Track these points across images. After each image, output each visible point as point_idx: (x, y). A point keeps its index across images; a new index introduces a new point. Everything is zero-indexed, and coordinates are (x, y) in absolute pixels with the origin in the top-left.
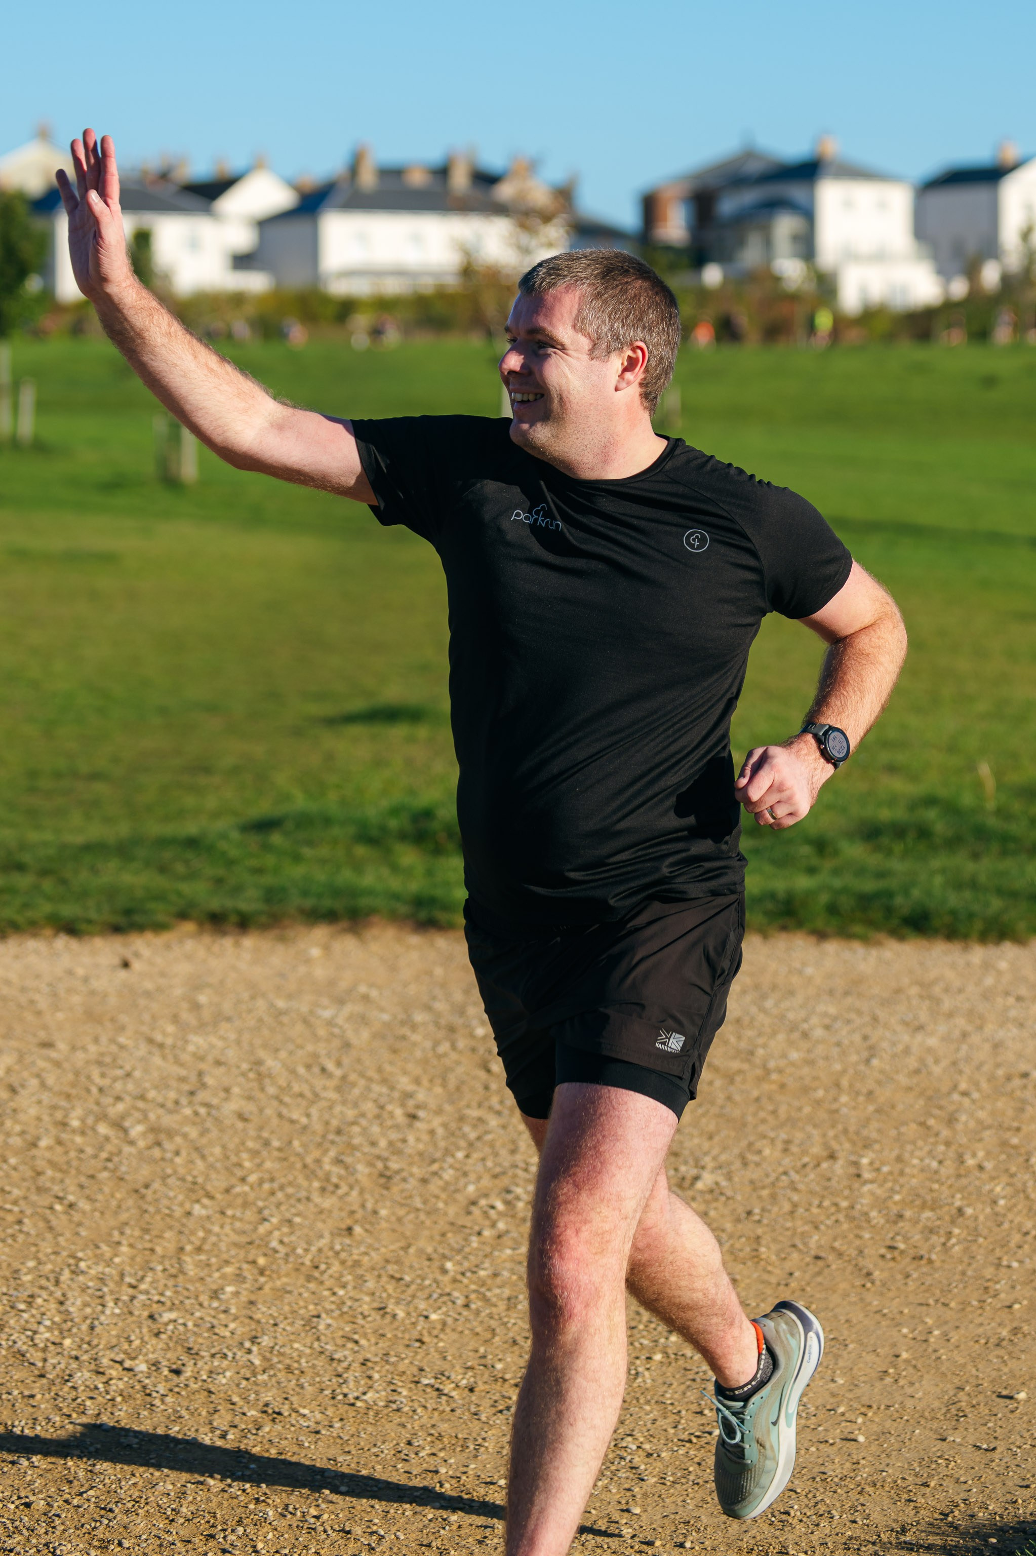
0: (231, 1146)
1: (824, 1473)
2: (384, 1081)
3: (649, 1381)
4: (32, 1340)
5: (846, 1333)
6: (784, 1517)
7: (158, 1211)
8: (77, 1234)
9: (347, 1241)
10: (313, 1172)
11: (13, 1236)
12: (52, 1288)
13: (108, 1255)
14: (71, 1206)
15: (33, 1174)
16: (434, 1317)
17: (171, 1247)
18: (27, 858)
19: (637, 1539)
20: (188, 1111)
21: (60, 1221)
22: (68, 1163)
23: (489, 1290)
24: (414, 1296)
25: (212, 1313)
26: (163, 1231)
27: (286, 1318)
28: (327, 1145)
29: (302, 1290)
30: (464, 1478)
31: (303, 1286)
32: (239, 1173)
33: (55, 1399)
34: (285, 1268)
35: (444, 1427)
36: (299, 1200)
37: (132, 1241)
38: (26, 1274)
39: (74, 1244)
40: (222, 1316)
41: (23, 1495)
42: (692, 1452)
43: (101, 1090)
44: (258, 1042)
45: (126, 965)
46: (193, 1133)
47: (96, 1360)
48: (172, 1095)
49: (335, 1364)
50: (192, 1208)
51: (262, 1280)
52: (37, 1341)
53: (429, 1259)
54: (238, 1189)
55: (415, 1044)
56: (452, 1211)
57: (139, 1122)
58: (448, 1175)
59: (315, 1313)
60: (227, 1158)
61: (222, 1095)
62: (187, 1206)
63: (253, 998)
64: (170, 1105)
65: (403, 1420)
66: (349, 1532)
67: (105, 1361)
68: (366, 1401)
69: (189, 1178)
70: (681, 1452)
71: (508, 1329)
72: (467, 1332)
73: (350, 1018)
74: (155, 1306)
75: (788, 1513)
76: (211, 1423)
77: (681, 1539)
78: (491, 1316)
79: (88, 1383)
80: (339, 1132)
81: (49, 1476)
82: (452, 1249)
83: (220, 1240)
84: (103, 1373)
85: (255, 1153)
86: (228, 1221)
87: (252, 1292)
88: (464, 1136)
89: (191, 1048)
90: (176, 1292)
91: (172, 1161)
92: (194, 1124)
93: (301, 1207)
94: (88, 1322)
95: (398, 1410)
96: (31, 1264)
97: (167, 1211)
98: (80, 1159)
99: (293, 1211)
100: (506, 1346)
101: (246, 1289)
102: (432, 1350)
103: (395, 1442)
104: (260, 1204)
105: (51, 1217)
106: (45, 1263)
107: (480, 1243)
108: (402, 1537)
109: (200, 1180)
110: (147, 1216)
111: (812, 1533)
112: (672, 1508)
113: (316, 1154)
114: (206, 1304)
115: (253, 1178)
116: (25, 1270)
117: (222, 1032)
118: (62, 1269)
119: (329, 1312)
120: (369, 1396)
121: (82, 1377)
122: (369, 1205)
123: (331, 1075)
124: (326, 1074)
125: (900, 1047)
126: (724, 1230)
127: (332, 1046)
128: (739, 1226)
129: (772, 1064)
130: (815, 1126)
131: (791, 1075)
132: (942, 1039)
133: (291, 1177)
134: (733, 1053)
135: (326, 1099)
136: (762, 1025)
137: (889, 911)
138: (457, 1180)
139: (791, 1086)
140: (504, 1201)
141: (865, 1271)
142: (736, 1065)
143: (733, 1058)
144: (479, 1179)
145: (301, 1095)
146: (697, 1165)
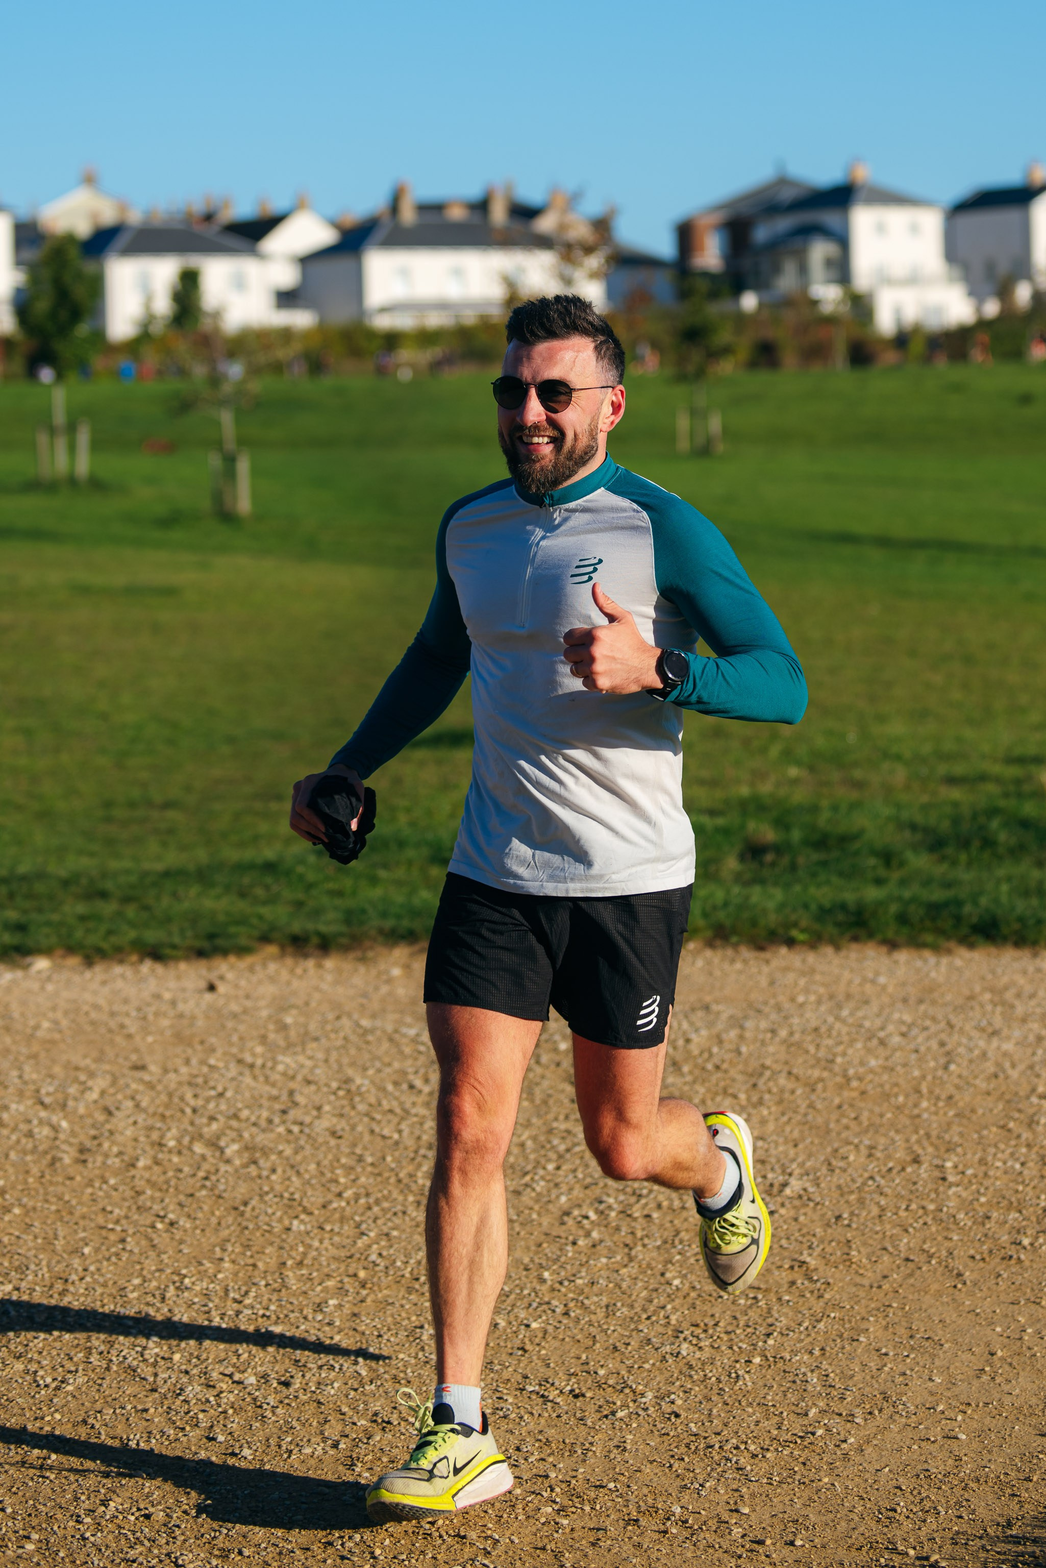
0: (326, 1162)
1: (927, 1470)
3: (749, 1384)
4: (142, 1356)
6: (891, 1514)
7: (258, 1228)
8: (180, 1251)
10: (408, 1186)
11: (117, 1255)
12: (158, 1305)
13: (211, 1271)
14: (172, 1224)
15: (133, 1194)
16: (534, 1325)
17: (273, 1262)
18: (109, 885)
19: (747, 1539)
20: (281, 1129)
21: (162, 1239)
22: (167, 1182)
23: (587, 1298)
24: (513, 1305)
25: (317, 1325)
26: (264, 1247)
27: (389, 1330)
28: (419, 1159)
29: (404, 1302)
30: (574, 1481)
31: (403, 1297)
32: (335, 1189)
33: (168, 1413)
34: (385, 1281)
35: (551, 1432)
36: (395, 1214)
37: (233, 1256)
38: (133, 1291)
39: (177, 1261)
40: (327, 1329)
41: (142, 1506)
42: (796, 1453)
43: (194, 1111)
44: (345, 1061)
45: (212, 988)
46: (288, 1152)
47: (205, 1373)
48: (265, 1114)
50: (291, 1224)
51: (364, 1292)
52: (147, 1356)
53: (526, 1269)
54: (335, 1205)
56: (545, 1221)
57: (233, 1141)
59: (417, 1324)
60: (322, 1174)
61: (315, 1113)
62: (286, 1222)
63: (338, 1018)
64: (263, 1123)
65: (511, 1426)
66: (462, 1536)
67: (215, 1375)
69: (286, 1195)
70: (785, 1452)
71: (609, 1337)
72: (567, 1339)
74: (260, 1320)
75: (894, 1510)
76: (322, 1433)
77: (791, 1537)
78: (590, 1324)
79: (199, 1396)
82: (548, 1259)
83: (320, 1254)
84: (214, 1387)
85: (350, 1169)
86: (327, 1236)
87: (355, 1305)
88: (553, 1147)
89: (280, 1068)
90: (280, 1306)
91: (268, 1177)
92: (288, 1142)
93: (397, 1221)
95: (505, 1417)
96: (137, 1281)
97: (266, 1227)
98: (179, 1179)
99: (390, 1224)
100: (607, 1352)
101: (348, 1302)
102: (535, 1358)
104: (357, 1218)
105: (154, 1236)
106: (150, 1281)
107: (575, 1252)
109: (297, 1196)
110: (247, 1232)
111: (919, 1529)
112: (780, 1508)
113: (410, 1168)
114: (310, 1317)
115: (348, 1194)
116: (131, 1288)
117: (309, 1053)
118: (167, 1286)
121: (193, 1390)
123: (420, 1092)
124: (414, 1091)
125: (977, 1052)
126: (814, 1235)
127: (419, 1063)
128: (829, 1231)
129: (851, 1072)
130: (897, 1131)
131: (871, 1081)
132: (1017, 1044)
133: (385, 1192)
134: (813, 1062)
135: (416, 1115)
136: (839, 1034)
137: (958, 919)
138: (549, 1191)
139: (872, 1092)
140: (597, 1211)
141: (955, 1272)
142: (816, 1073)
143: (813, 1067)
144: (571, 1189)
145: (391, 1111)
146: (784, 1172)
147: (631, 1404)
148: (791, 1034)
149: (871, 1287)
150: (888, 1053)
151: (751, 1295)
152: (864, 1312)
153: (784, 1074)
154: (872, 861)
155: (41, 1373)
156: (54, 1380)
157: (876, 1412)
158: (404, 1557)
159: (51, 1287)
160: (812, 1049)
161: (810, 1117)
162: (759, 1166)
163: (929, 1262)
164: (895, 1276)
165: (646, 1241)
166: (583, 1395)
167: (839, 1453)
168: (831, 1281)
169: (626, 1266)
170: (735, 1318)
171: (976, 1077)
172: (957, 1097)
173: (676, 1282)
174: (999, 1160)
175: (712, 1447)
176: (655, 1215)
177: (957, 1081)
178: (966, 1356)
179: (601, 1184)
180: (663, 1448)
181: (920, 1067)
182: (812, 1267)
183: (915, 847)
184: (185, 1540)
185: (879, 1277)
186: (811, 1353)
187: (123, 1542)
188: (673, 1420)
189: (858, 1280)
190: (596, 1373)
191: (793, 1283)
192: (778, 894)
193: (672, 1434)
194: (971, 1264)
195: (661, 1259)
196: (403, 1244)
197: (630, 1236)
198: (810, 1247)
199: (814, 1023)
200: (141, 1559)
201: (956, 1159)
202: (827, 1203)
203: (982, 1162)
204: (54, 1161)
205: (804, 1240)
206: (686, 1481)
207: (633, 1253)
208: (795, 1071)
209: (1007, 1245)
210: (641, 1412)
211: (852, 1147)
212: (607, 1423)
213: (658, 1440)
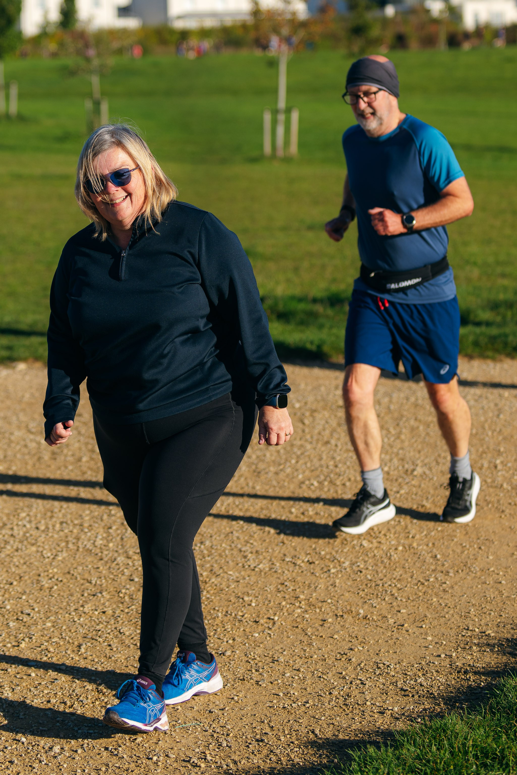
4: (94, 544)
19: (396, 624)
30: (311, 599)
33: (109, 569)
49: (242, 553)
52: (96, 545)
58: (288, 470)
65: (279, 576)
66: (258, 622)
67: (131, 553)
68: (259, 568)
75: (469, 613)
81: (112, 601)
84: (130, 558)
94: (120, 536)
95: (276, 572)
102: (289, 547)
108: (284, 624)
119: (237, 531)
120: (261, 566)
122: (251, 484)
128: (437, 492)
137: (506, 344)
138: (293, 473)
140: (318, 482)
141: (501, 510)
144: (304, 472)
146: (413, 464)
147: (338, 567)
153: (413, 419)
155: (45, 552)
156: (52, 555)
157: (460, 571)
158: (229, 630)
159: (45, 514)
162: (400, 462)
166: (314, 563)
172: (504, 430)
175: (379, 585)
176: (348, 484)
177: (503, 423)
178: (505, 547)
179: (320, 469)
180: (354, 586)
183: (483, 308)
184: (123, 623)
186: (427, 545)
187: (93, 623)
188: (359, 573)
190: (320, 553)
193: (358, 579)
194: (509, 506)
200: (103, 630)
201: (502, 459)
204: (39, 459)
206: (366, 600)
210: (343, 571)
212: (326, 575)
213: (352, 582)
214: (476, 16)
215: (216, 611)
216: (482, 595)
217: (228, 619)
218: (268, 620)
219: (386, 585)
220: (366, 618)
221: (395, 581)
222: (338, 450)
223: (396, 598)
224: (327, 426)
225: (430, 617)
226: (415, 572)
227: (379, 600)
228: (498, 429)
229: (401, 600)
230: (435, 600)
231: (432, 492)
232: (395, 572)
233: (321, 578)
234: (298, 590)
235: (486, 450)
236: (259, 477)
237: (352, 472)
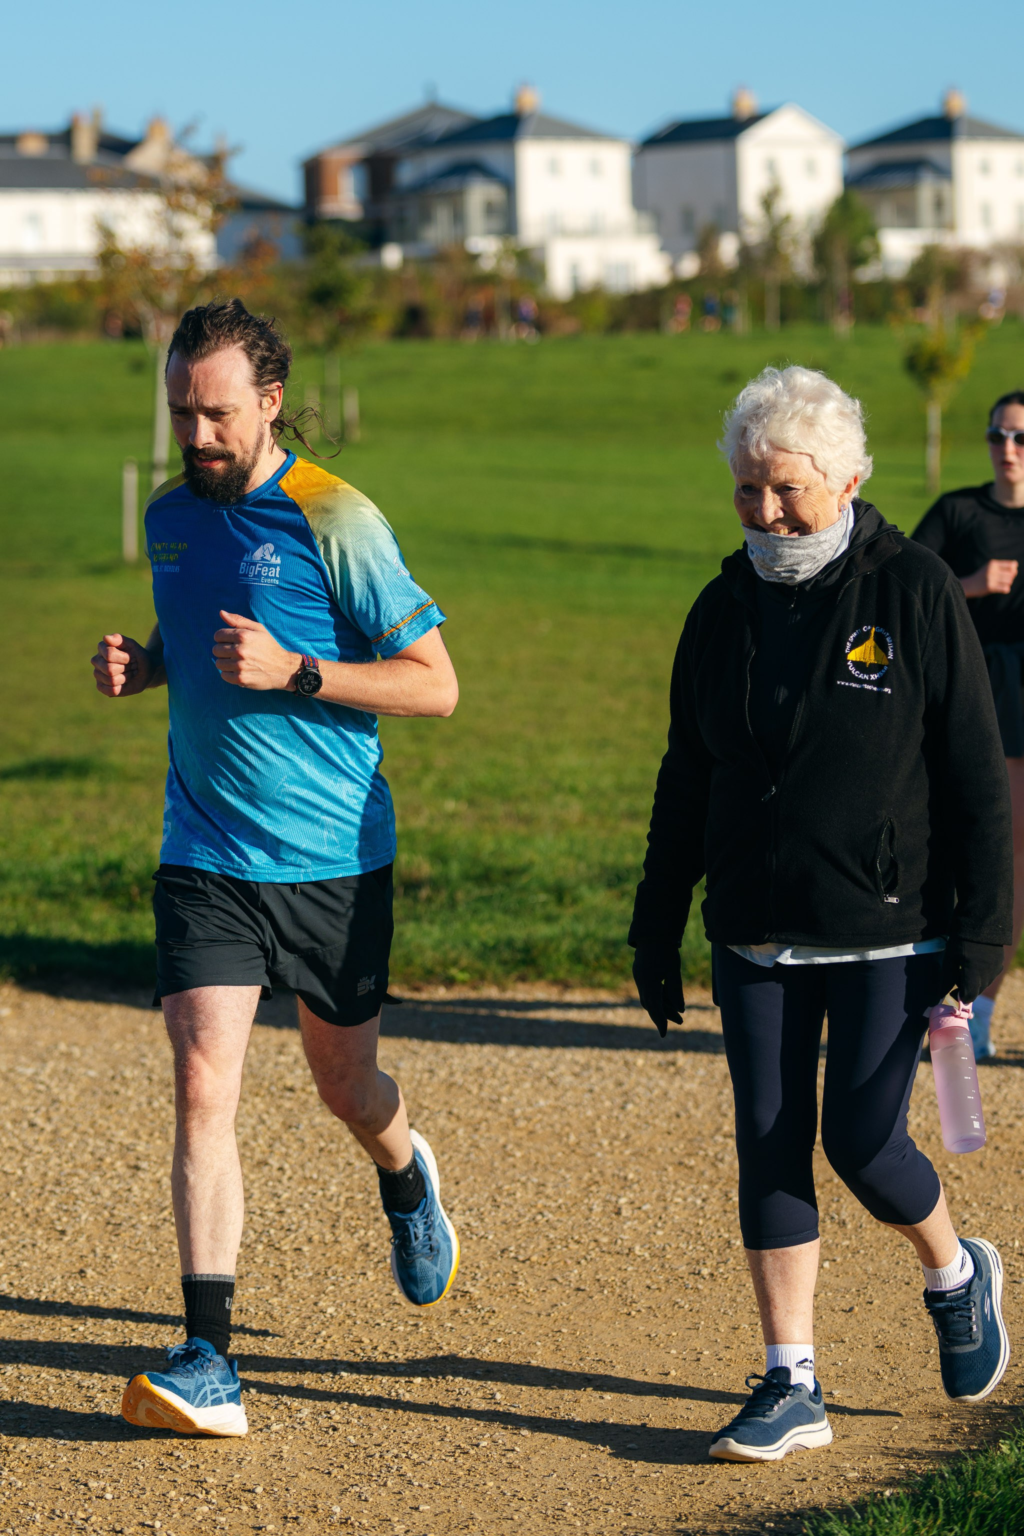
1: (597, 1475)
2: (99, 1135)
5: (612, 1355)
9: (81, 1283)
28: (46, 1194)
30: (230, 1485)
36: (24, 1246)
49: (84, 1391)
55: (130, 1099)
73: (54, 1073)
80: (58, 1183)
103: (155, 1457)
111: (587, 1524)
113: (37, 1203)
122: (98, 1250)
123: (42, 1130)
124: (36, 1129)
125: (656, 1092)
126: (478, 1267)
127: (39, 1102)
128: (494, 1263)
129: (518, 1112)
130: (568, 1170)
131: (540, 1121)
132: (701, 1083)
133: (12, 1226)
134: (476, 1102)
135: (40, 1152)
136: (504, 1074)
139: (540, 1132)
141: (629, 1300)
142: (480, 1113)
143: (475, 1107)
145: (12, 1148)
147: (288, 1419)
148: (452, 1074)
149: (539, 1315)
150: (558, 1093)
151: (411, 1323)
152: (531, 1339)
153: (444, 1114)
154: (543, 897)
160: (475, 1090)
161: (473, 1156)
163: (602, 1292)
164: (564, 1304)
165: (296, 1272)
167: (504, 1461)
168: (496, 1309)
169: (276, 1296)
170: (395, 1343)
171: (656, 1117)
172: (634, 1136)
173: (331, 1310)
174: (679, 1196)
175: (372, 1456)
176: (306, 1249)
177: (634, 1121)
180: (320, 1457)
181: (594, 1107)
182: (476, 1297)
183: (591, 883)
185: (548, 1305)
188: (331, 1432)
189: (525, 1308)
191: (456, 1311)
192: (436, 932)
193: (330, 1445)
194: (647, 1293)
195: (314, 1289)
196: (34, 1274)
197: (279, 1269)
198: (473, 1279)
199: (476, 1064)
201: (632, 1196)
202: (491, 1237)
203: (661, 1198)
205: (468, 1272)
206: (346, 1486)
207: (283, 1284)
208: (455, 1111)
209: (686, 1276)
210: (298, 1426)
211: (519, 1184)
212: (262, 1436)
213: (316, 1450)
214: (574, 268)
215: (29, 1511)
216: (589, 1473)
217: (55, 1525)
218: (139, 1528)
219: (388, 1456)
220: (346, 1523)
221: (406, 1447)
222: (285, 1179)
223: (410, 1482)
224: (260, 1128)
225: (480, 1519)
226: (448, 1428)
227: (374, 1485)
228: (623, 1135)
229: (420, 1486)
230: (491, 1484)
231: (484, 1264)
232: (406, 1429)
233: (251, 1442)
234: (202, 1467)
235: (598, 1178)
236: (117, 1235)
237: (315, 1223)
